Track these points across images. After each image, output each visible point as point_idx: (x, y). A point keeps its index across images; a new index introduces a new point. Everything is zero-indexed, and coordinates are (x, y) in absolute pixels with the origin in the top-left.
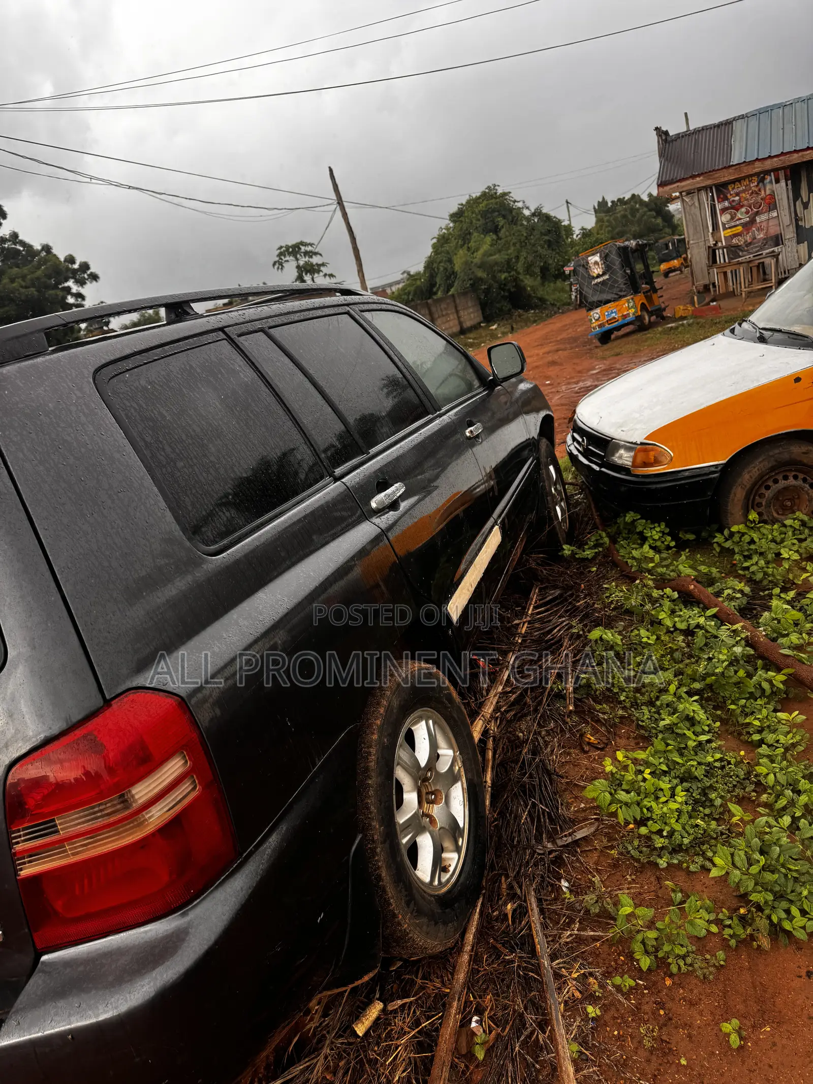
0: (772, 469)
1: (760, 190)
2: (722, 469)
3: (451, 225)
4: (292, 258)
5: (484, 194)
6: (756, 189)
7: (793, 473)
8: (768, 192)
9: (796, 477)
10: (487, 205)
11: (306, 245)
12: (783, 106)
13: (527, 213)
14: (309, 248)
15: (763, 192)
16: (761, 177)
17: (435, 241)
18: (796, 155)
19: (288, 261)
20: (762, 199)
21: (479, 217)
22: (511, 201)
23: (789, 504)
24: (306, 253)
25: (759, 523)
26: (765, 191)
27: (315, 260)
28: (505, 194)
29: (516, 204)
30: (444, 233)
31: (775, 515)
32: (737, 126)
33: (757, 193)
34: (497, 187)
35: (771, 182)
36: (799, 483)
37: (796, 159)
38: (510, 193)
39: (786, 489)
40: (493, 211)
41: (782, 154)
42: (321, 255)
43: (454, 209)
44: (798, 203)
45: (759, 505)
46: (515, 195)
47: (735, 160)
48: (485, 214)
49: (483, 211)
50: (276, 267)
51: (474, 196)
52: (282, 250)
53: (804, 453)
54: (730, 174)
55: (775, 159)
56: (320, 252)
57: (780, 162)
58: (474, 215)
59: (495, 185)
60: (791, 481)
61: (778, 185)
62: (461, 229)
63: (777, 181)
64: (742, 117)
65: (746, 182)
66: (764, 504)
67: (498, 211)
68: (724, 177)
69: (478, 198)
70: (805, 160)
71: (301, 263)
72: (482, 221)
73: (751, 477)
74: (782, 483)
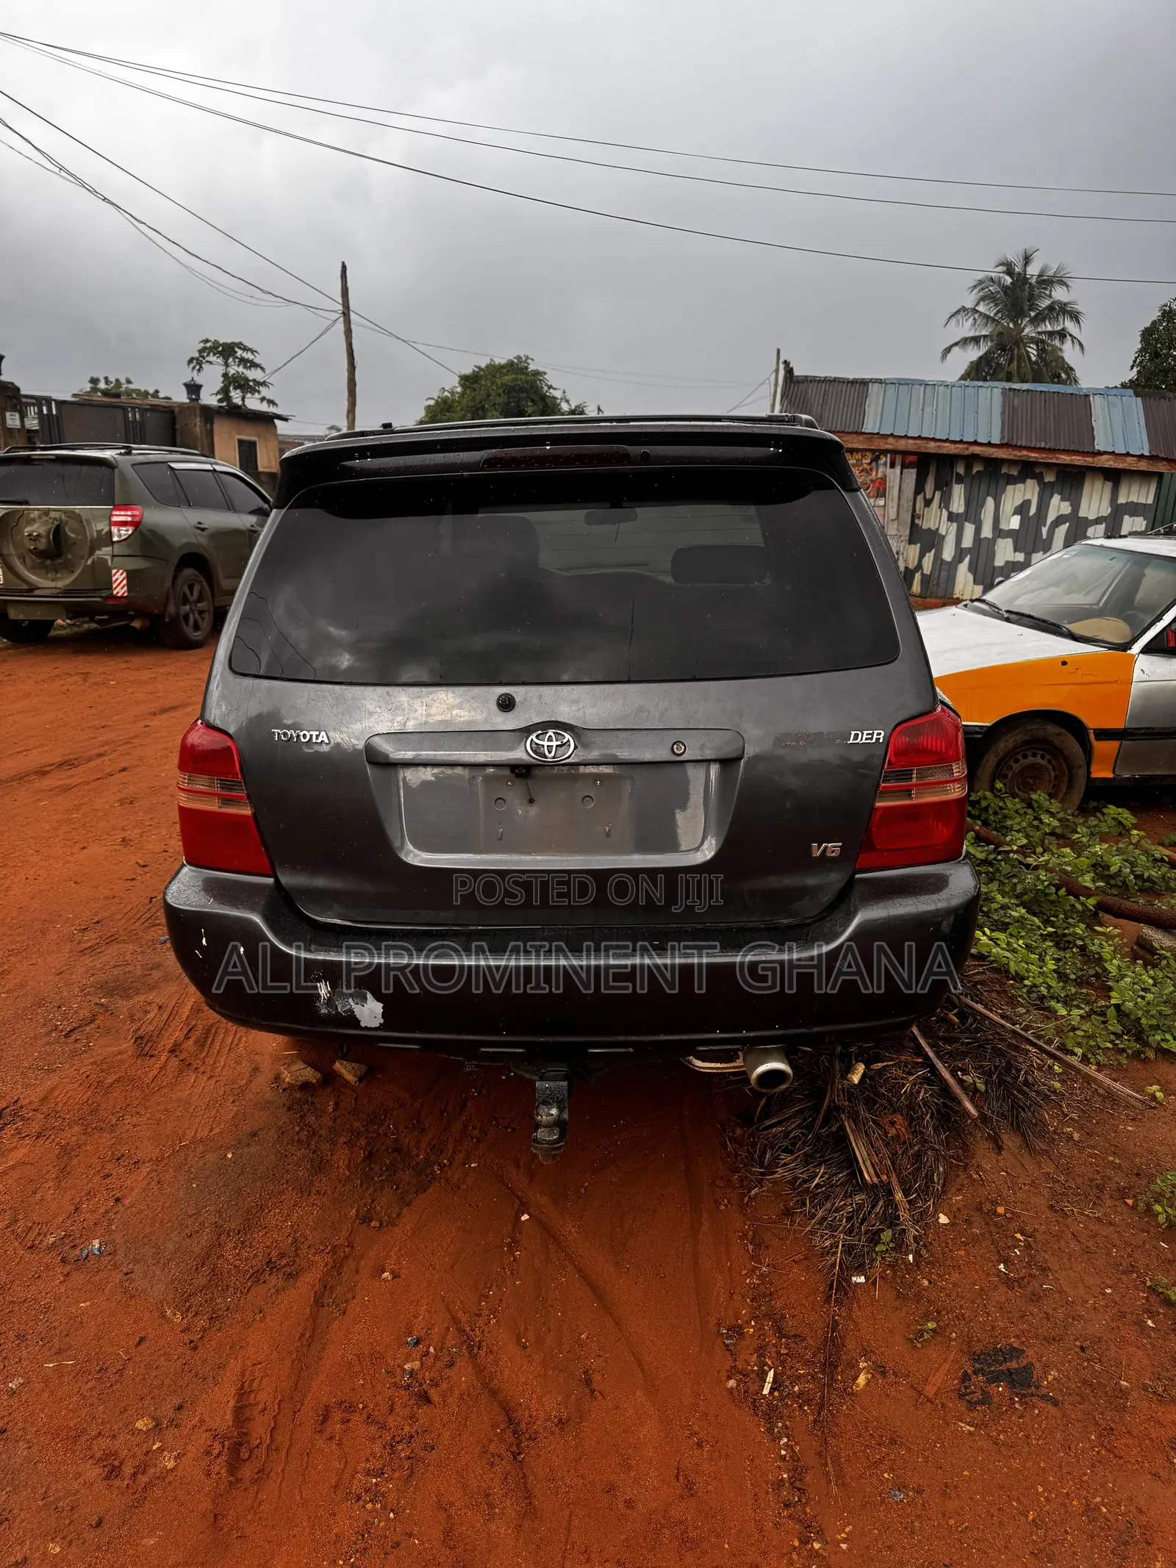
0: (1027, 743)
1: (871, 470)
2: (985, 732)
3: (459, 390)
4: (220, 360)
5: (511, 364)
6: (868, 468)
7: (1041, 753)
8: (880, 475)
9: (1043, 757)
10: (513, 380)
11: (245, 349)
12: (925, 384)
13: (565, 407)
14: (249, 356)
15: (874, 473)
16: (877, 455)
17: (432, 403)
18: (932, 444)
19: (211, 363)
20: (872, 481)
21: (500, 391)
22: (547, 385)
23: (1031, 781)
24: (243, 361)
25: (1005, 793)
26: (877, 473)
27: (253, 374)
28: (537, 373)
29: (551, 391)
30: (447, 396)
31: (1017, 791)
32: (873, 389)
33: (867, 472)
34: (529, 361)
35: (885, 464)
36: (1044, 762)
37: (932, 447)
38: (545, 373)
39: (1033, 766)
40: (522, 390)
41: (919, 438)
42: (263, 369)
43: (468, 371)
44: (920, 498)
45: (1005, 776)
46: (551, 378)
47: (870, 426)
48: (510, 390)
49: (507, 385)
50: (191, 366)
51: (497, 363)
52: (208, 345)
53: (1058, 735)
54: (859, 442)
55: (911, 441)
56: (263, 366)
57: (915, 447)
58: (494, 388)
59: (527, 358)
60: (1038, 760)
61: (892, 470)
62: (473, 399)
63: (893, 466)
64: (880, 381)
65: (859, 456)
66: (1010, 775)
67: (527, 393)
68: (852, 443)
69: (503, 367)
70: (941, 452)
71: (231, 371)
72: (503, 399)
73: (1006, 747)
74: (1031, 760)
